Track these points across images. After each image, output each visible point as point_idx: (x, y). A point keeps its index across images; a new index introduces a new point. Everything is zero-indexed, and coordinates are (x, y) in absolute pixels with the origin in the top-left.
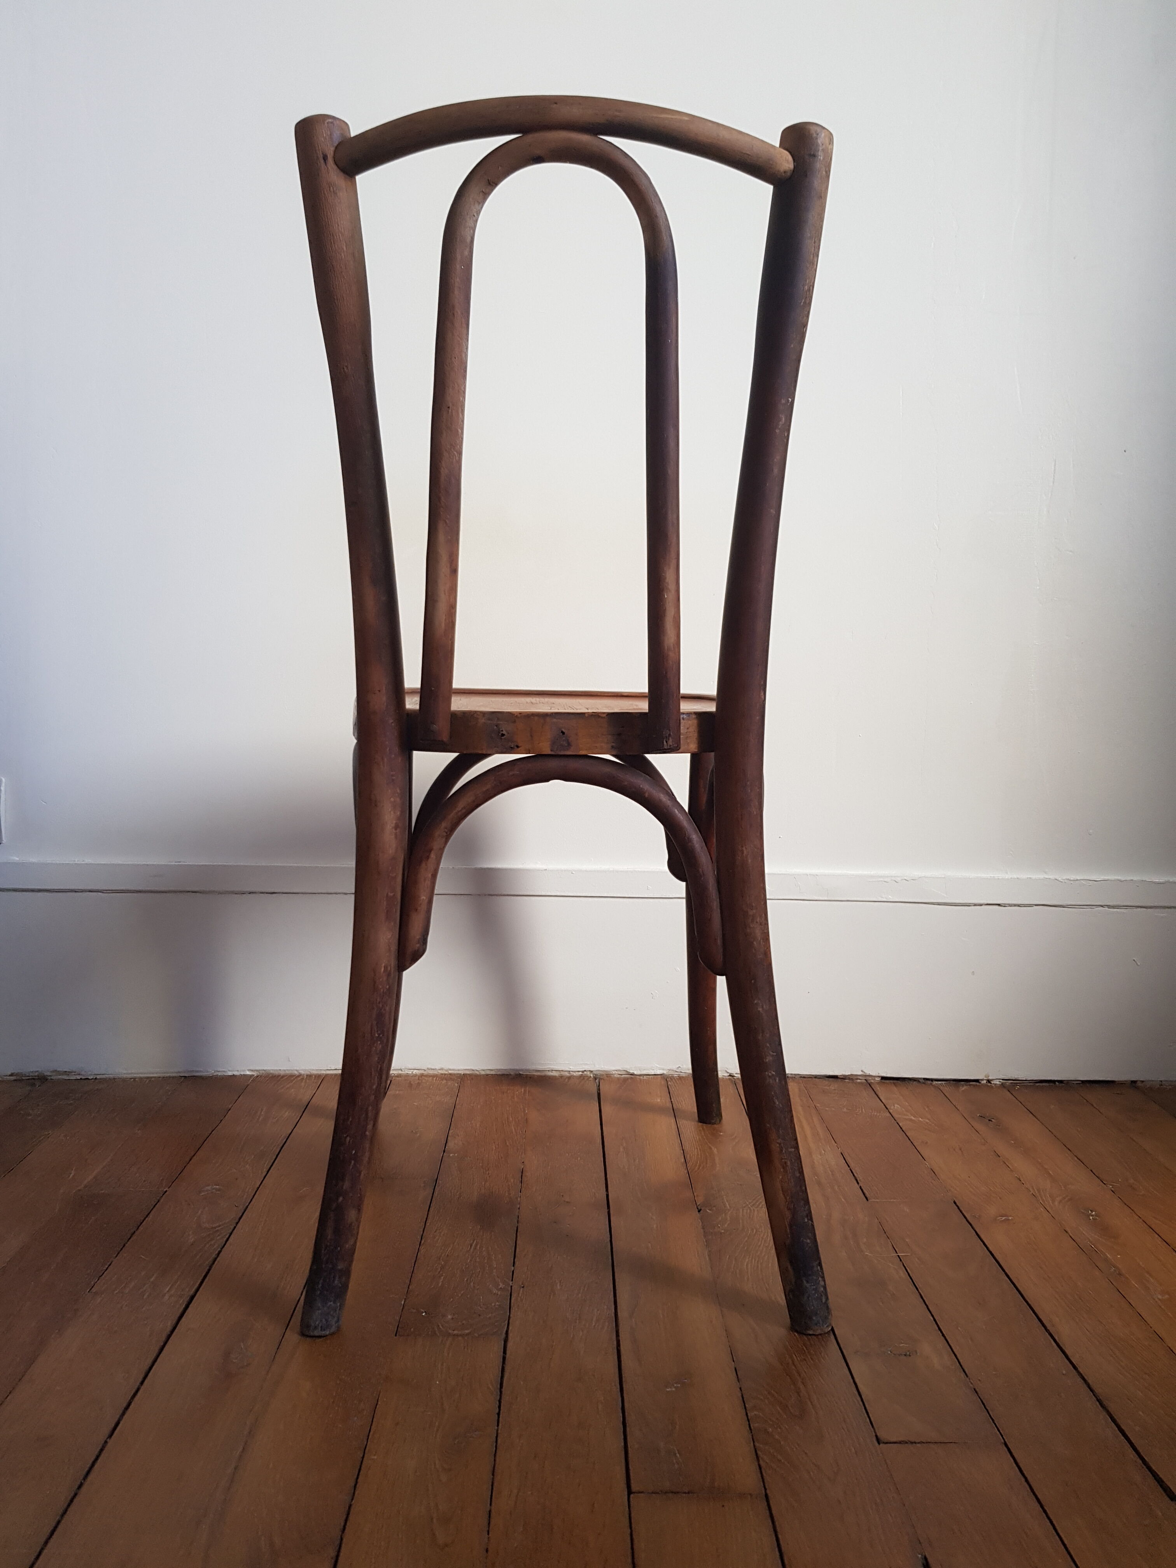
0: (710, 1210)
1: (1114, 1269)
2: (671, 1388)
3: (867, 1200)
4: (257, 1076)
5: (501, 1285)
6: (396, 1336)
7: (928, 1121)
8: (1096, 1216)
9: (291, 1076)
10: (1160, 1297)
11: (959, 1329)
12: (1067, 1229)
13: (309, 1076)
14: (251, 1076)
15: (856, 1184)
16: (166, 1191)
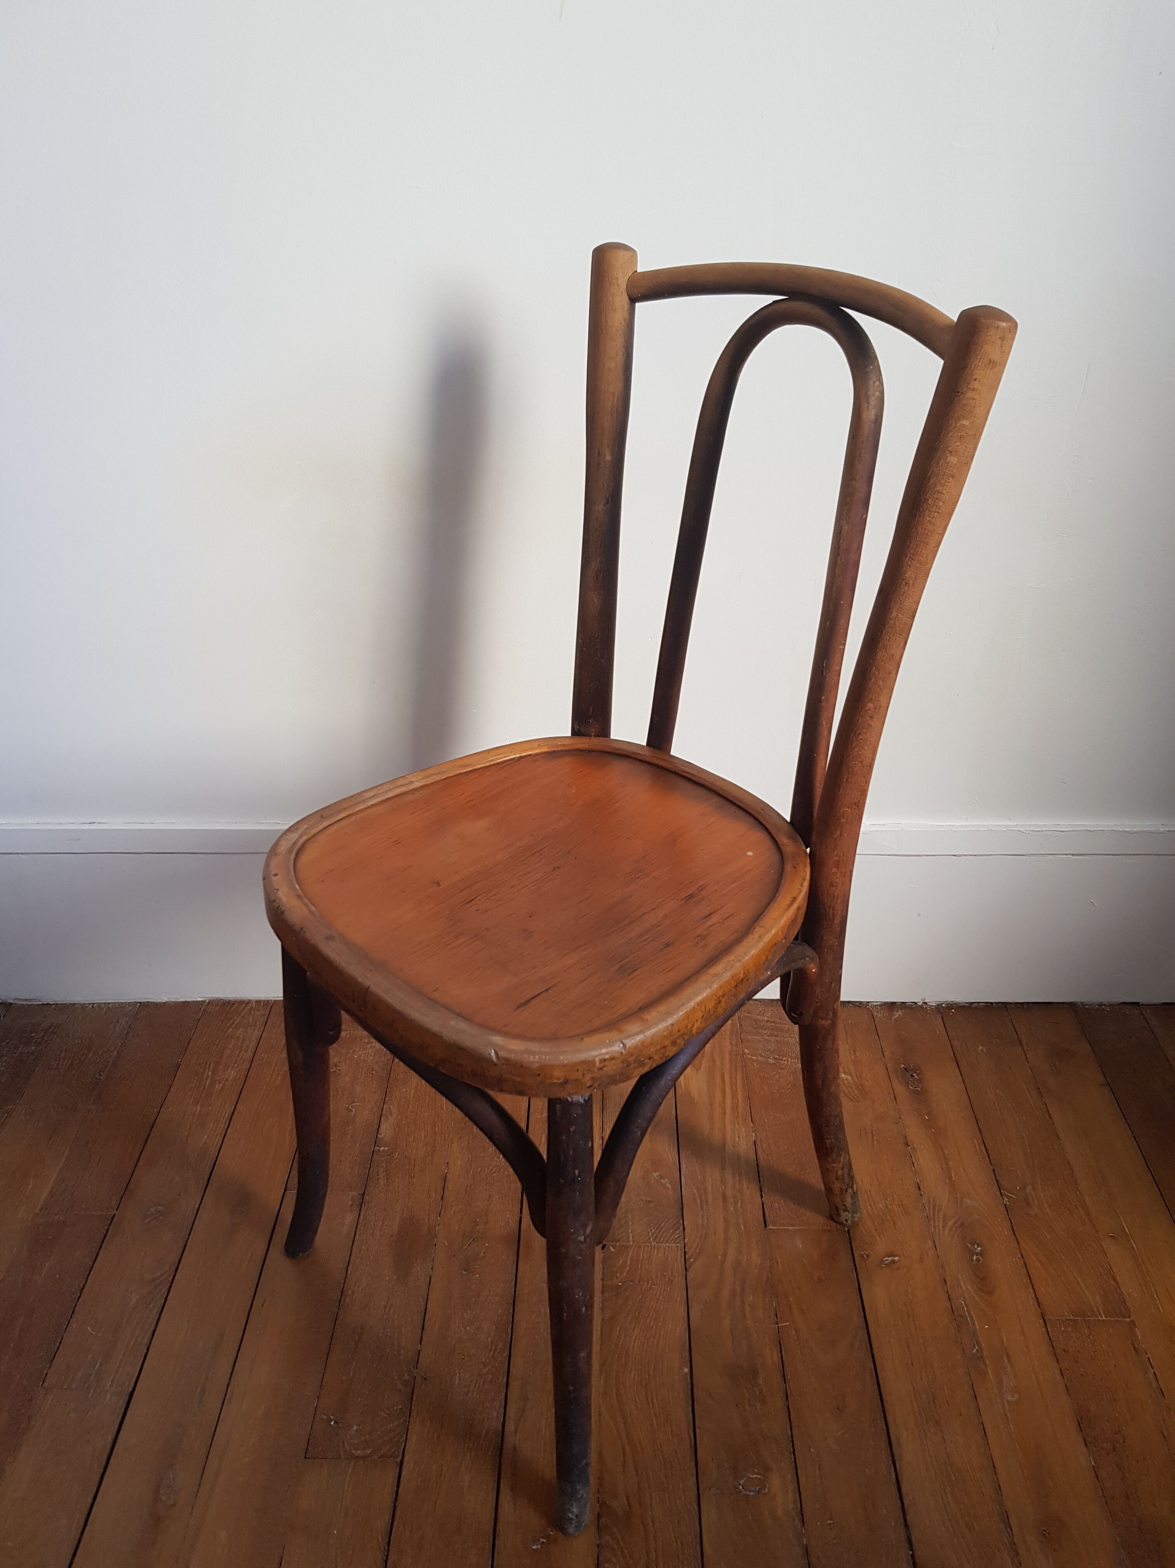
0: (614, 1247)
1: (977, 1347)
2: (537, 1545)
3: (766, 1226)
4: (209, 1003)
5: (407, 1377)
6: (305, 1458)
7: (849, 1078)
8: (980, 1255)
9: (241, 1002)
10: (1010, 1398)
11: (812, 1450)
12: (947, 1278)
13: (258, 1002)
14: (203, 1002)
15: (760, 1197)
16: (114, 1215)
